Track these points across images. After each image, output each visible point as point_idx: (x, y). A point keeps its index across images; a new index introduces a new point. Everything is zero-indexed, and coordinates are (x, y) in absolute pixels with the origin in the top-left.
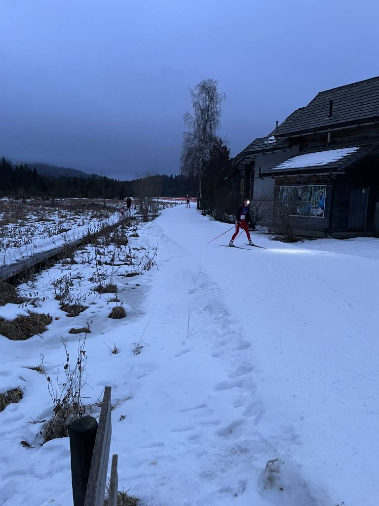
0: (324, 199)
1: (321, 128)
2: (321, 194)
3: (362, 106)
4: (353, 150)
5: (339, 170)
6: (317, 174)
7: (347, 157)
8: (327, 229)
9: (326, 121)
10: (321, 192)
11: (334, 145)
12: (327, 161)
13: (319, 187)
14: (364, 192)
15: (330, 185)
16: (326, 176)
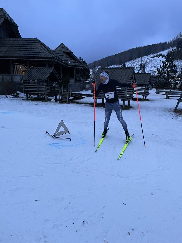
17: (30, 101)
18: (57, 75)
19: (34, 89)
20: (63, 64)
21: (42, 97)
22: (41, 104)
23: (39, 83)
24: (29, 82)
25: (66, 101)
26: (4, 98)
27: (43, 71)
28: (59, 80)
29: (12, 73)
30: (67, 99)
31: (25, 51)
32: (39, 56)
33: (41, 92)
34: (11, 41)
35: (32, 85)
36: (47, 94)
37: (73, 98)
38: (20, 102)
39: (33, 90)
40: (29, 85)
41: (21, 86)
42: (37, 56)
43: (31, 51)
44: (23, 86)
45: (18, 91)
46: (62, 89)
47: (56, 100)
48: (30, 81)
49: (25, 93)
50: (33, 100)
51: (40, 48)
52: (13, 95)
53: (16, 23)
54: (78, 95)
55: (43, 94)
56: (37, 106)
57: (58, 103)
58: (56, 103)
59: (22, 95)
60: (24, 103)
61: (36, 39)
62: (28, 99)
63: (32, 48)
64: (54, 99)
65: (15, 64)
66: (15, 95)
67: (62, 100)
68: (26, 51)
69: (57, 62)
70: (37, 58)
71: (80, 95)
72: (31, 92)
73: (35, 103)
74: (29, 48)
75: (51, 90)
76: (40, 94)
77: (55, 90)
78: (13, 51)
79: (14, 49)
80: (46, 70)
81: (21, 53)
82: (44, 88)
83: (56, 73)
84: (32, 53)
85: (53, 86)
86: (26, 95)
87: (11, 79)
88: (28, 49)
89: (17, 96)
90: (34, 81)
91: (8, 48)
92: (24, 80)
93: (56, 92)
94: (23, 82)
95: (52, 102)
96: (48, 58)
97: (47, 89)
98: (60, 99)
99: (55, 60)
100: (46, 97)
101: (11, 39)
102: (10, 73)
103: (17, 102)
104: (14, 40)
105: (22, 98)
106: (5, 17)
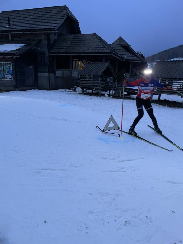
0: (11, 70)
1: (5, 31)
3: (24, 23)
4: (23, 45)
5: (16, 55)
6: (5, 56)
7: (20, 49)
8: (15, 86)
9: (6, 28)
10: (9, 66)
11: (13, 41)
12: (10, 50)
13: (8, 63)
14: (31, 67)
15: (13, 63)
16: (10, 58)
17: (85, 96)
18: (112, 70)
19: (90, 84)
20: (119, 58)
21: (96, 92)
22: (95, 99)
23: (95, 78)
24: (85, 77)
25: (119, 97)
26: (63, 92)
27: (99, 66)
28: (113, 75)
29: (71, 68)
30: (120, 94)
32: (96, 51)
33: (95, 87)
34: (72, 38)
35: (88, 80)
36: (101, 89)
37: (127, 93)
38: (77, 96)
39: (88, 84)
41: (78, 81)
42: (94, 51)
43: (89, 47)
44: (80, 81)
45: (76, 86)
46: (116, 84)
47: (109, 95)
48: (87, 76)
49: (81, 88)
50: (88, 95)
51: (98, 43)
52: (71, 90)
53: (77, 20)
54: (132, 90)
55: (98, 88)
56: (91, 100)
57: (111, 98)
58: (109, 98)
59: (79, 89)
60: (80, 97)
61: (95, 34)
62: (83, 93)
63: (91, 43)
64: (107, 94)
65: (74, 59)
66: (73, 90)
67: (115, 95)
68: (85, 47)
69: (113, 56)
70: (94, 53)
71: (134, 90)
72: (86, 87)
73: (89, 97)
74: (87, 43)
75: (105, 85)
76: (95, 89)
77: (109, 85)
78: (73, 47)
79: (74, 45)
80: (102, 65)
81: (80, 49)
82: (99, 83)
83: (111, 68)
84: (90, 49)
85: (107, 81)
86: (82, 89)
87: (69, 74)
88: (87, 45)
89: (74, 90)
90: (90, 76)
91: (69, 44)
92: (81, 75)
93: (110, 87)
94: (80, 77)
95: (105, 97)
96: (105, 53)
97: (102, 84)
98: (113, 94)
99: (111, 54)
100: (100, 92)
101: (72, 36)
102: (69, 68)
103: (74, 96)
104: (75, 36)
105: (79, 93)
106: (68, 14)
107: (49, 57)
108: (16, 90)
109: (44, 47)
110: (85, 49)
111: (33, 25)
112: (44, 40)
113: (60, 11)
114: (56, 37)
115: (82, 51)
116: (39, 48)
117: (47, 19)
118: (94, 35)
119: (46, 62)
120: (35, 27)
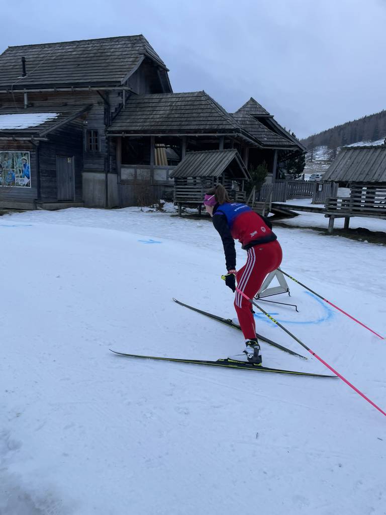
0: (28, 167)
1: (15, 87)
2: (23, 161)
3: (56, 70)
4: (53, 115)
5: (40, 135)
6: (17, 138)
7: (47, 123)
8: (36, 200)
9: (20, 79)
10: (24, 159)
11: (32, 108)
12: (27, 125)
13: (22, 153)
14: (69, 161)
15: (33, 152)
16: (28, 142)
17: (187, 220)
18: (243, 166)
19: (195, 195)
20: (253, 142)
24: (185, 180)
26: (138, 212)
27: (215, 158)
28: (244, 177)
29: (152, 164)
31: (180, 119)
32: (207, 128)
34: (153, 101)
35: (191, 186)
38: (168, 222)
39: (193, 196)
40: (187, 186)
42: (202, 127)
43: (192, 119)
44: (174, 190)
45: (163, 199)
48: (188, 178)
49: (175, 204)
50: (190, 218)
51: (210, 110)
52: (153, 207)
53: (165, 63)
56: (201, 230)
59: (170, 207)
60: (175, 223)
61: (202, 94)
62: (181, 215)
63: (194, 111)
65: (158, 145)
66: (157, 208)
68: (182, 119)
69: (242, 138)
70: (202, 132)
72: (188, 202)
74: (187, 112)
77: (237, 196)
78: (158, 120)
79: (158, 116)
80: (220, 156)
81: (173, 124)
84: (193, 123)
85: (231, 189)
86: (177, 207)
87: (149, 175)
88: (186, 115)
89: (160, 208)
90: (195, 180)
91: (148, 114)
92: (177, 176)
94: (175, 181)
96: (224, 131)
99: (238, 134)
101: (156, 96)
102: (148, 163)
103: (163, 220)
104: (161, 97)
105: (170, 214)
106: (147, 52)
107: (107, 141)
108: (38, 208)
109: (97, 121)
110: (183, 123)
111: (75, 75)
112: (97, 105)
113: (129, 45)
114: (122, 100)
115: (175, 128)
116: (87, 122)
117: (103, 61)
118: (200, 95)
119: (100, 150)
120: (79, 78)
